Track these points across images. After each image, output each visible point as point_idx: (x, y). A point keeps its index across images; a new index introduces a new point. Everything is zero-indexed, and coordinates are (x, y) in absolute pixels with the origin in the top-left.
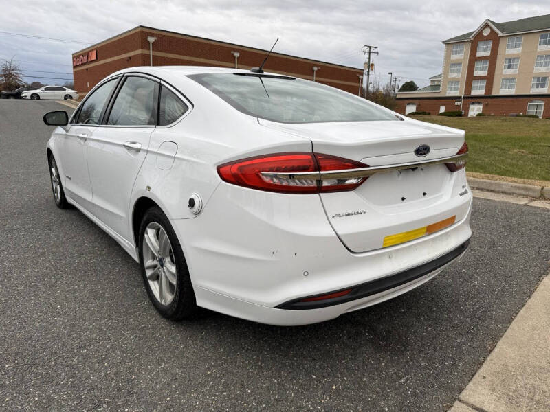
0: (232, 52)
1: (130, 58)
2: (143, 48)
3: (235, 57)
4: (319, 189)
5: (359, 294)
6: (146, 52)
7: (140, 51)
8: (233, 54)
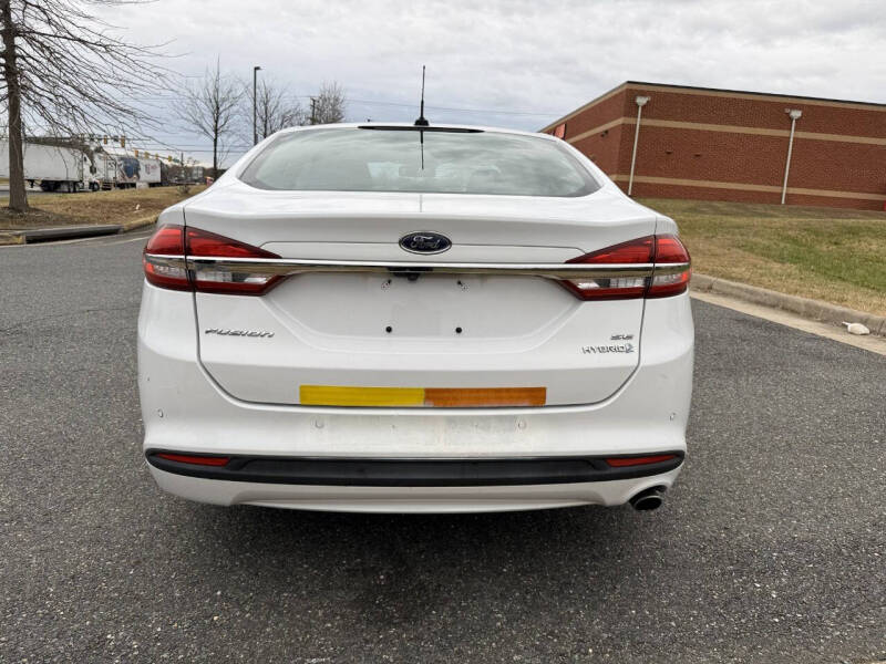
0: (787, 111)
1: (606, 132)
2: (627, 114)
3: (791, 119)
4: (190, 285)
5: (243, 472)
6: (630, 121)
7: (620, 121)
8: (788, 114)
